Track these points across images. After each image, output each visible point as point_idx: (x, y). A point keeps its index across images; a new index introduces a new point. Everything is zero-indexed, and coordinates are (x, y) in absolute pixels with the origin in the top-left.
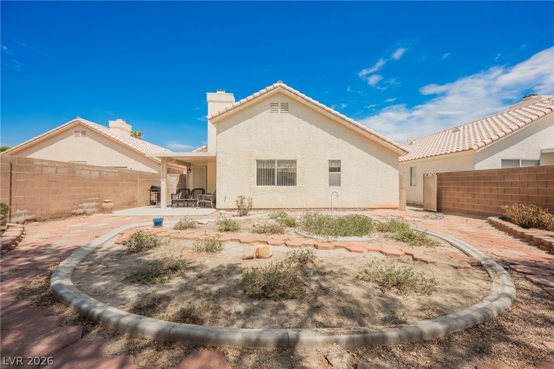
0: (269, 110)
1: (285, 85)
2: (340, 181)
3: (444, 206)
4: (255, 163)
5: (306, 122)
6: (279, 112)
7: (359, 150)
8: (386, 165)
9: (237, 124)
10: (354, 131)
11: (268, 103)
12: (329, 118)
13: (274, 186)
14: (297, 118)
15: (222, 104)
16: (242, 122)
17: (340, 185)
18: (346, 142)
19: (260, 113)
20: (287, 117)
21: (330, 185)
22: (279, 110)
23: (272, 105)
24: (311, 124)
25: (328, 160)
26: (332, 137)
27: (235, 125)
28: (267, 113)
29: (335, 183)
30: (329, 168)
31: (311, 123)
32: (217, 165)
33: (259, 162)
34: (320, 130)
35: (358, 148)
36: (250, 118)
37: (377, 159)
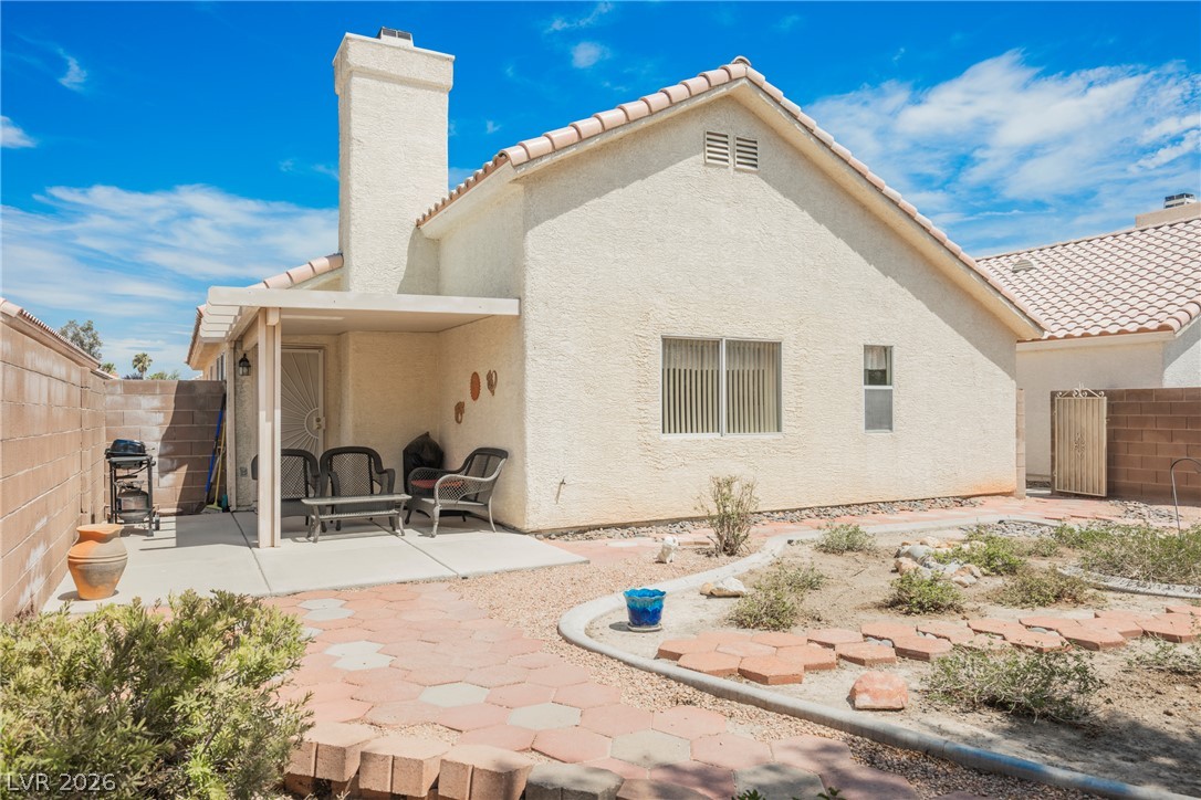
0: (700, 157)
1: (760, 77)
2: (890, 412)
3: (1122, 481)
4: (658, 347)
5: (805, 213)
6: (731, 169)
7: (933, 316)
8: (992, 366)
9: (599, 194)
10: (922, 255)
11: (696, 129)
12: (865, 209)
13: (717, 435)
14: (780, 196)
15: (410, 90)
16: (614, 188)
17: (891, 429)
18: (904, 290)
19: (672, 163)
20: (753, 187)
21: (868, 427)
22: (731, 160)
23: (713, 138)
24: (820, 222)
25: (862, 343)
26: (873, 271)
27: (591, 197)
28: (692, 165)
29: (880, 417)
30: (865, 370)
31: (819, 217)
32: (529, 353)
33: (669, 344)
34: (842, 245)
35: (932, 311)
36: (643, 176)
37: (972, 347)
